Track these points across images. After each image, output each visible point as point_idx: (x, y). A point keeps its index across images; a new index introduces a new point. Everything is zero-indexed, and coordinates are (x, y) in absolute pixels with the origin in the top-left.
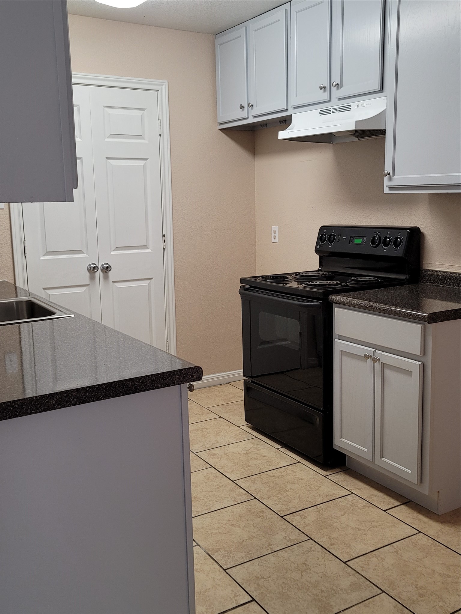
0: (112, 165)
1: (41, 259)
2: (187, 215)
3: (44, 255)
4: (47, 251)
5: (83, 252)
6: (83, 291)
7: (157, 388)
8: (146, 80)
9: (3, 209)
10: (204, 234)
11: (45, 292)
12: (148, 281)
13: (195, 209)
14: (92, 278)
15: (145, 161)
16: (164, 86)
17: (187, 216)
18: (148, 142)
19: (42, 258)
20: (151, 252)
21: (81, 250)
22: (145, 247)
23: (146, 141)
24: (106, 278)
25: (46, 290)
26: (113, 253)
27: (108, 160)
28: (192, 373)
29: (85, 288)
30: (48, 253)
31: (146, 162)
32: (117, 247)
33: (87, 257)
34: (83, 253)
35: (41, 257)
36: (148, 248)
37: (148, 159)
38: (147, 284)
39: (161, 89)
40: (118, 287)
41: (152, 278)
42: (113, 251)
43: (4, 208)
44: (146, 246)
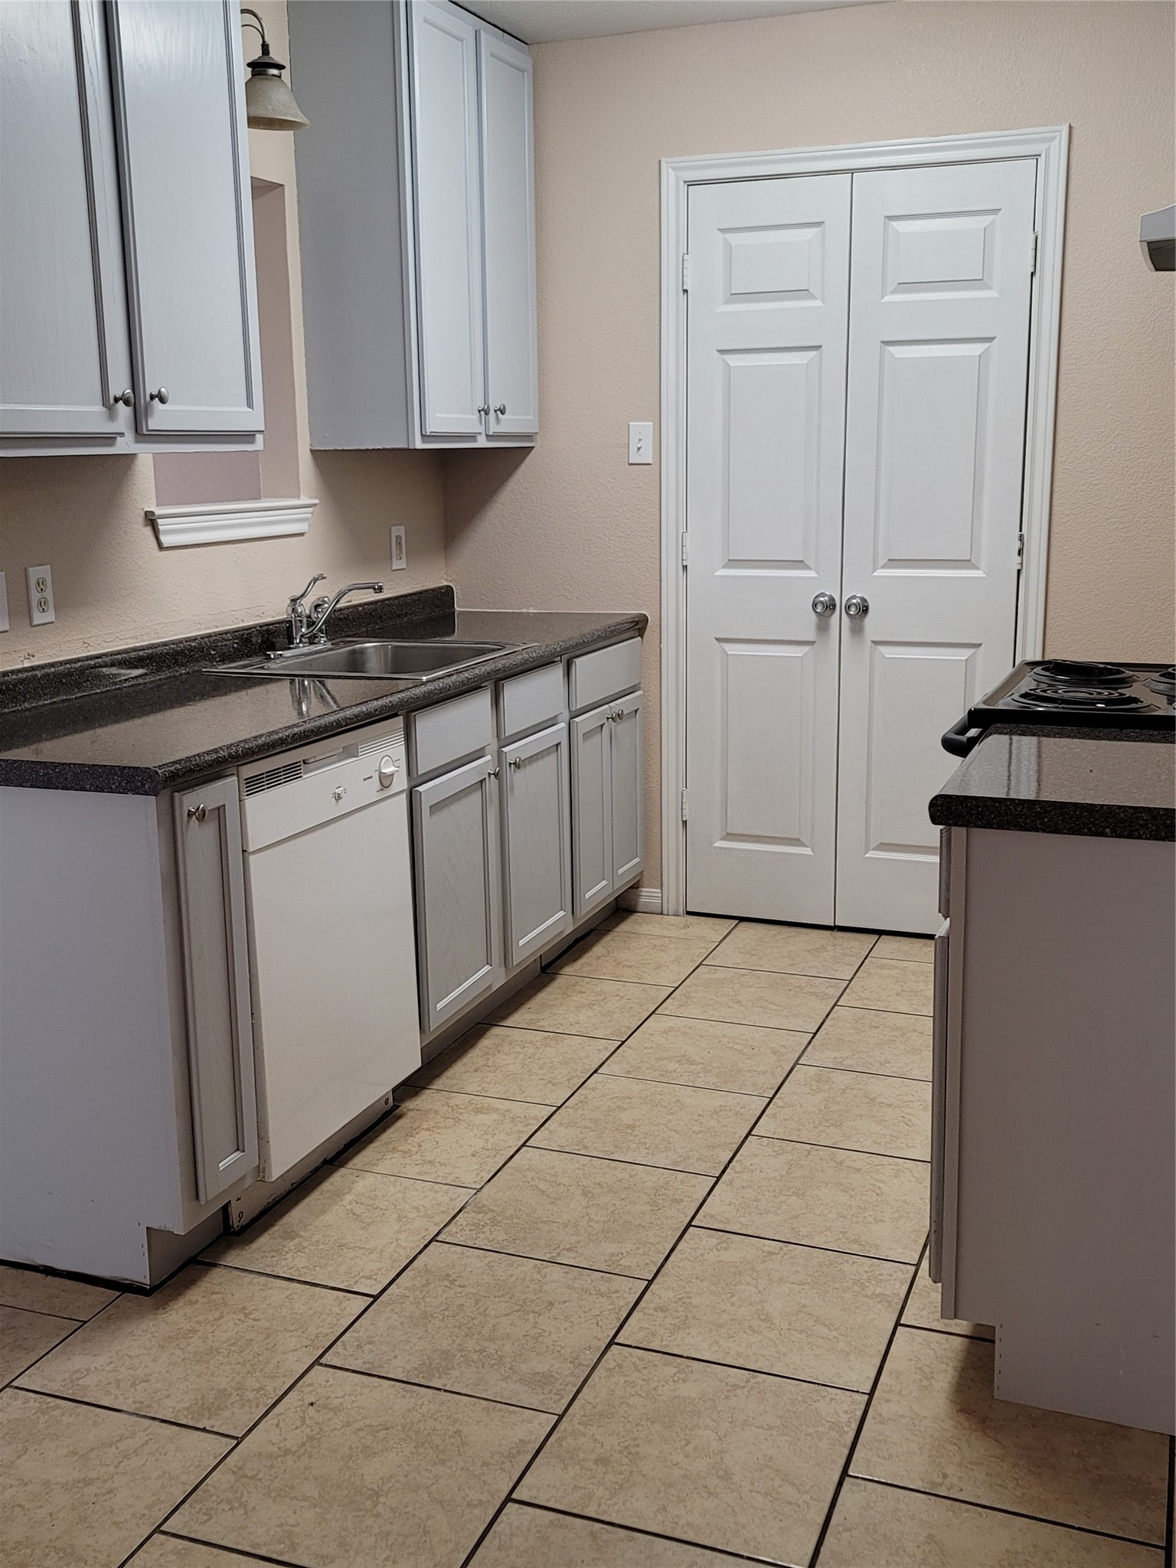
0: (895, 358)
1: (716, 574)
2: (1098, 485)
3: (724, 567)
4: (731, 558)
5: (806, 565)
6: (800, 655)
7: (83, 789)
8: (1003, 133)
9: (650, 464)
10: (1150, 539)
11: (721, 646)
12: (970, 651)
13: (1126, 469)
14: (823, 627)
15: (987, 345)
16: (1055, 144)
17: (1099, 487)
18: (997, 295)
19: (720, 573)
20: (983, 578)
21: (802, 561)
22: (967, 563)
23: (993, 294)
24: (857, 630)
25: (722, 642)
26: (880, 573)
27: (887, 347)
28: (142, 779)
29: (806, 649)
30: (733, 563)
31: (989, 347)
32: (890, 560)
33: (814, 578)
34: (808, 568)
35: (718, 570)
36: (975, 568)
37: (995, 338)
38: (965, 658)
39: (1048, 151)
40: (887, 656)
41: (981, 645)
42: (882, 567)
43: (651, 462)
44: (970, 560)
